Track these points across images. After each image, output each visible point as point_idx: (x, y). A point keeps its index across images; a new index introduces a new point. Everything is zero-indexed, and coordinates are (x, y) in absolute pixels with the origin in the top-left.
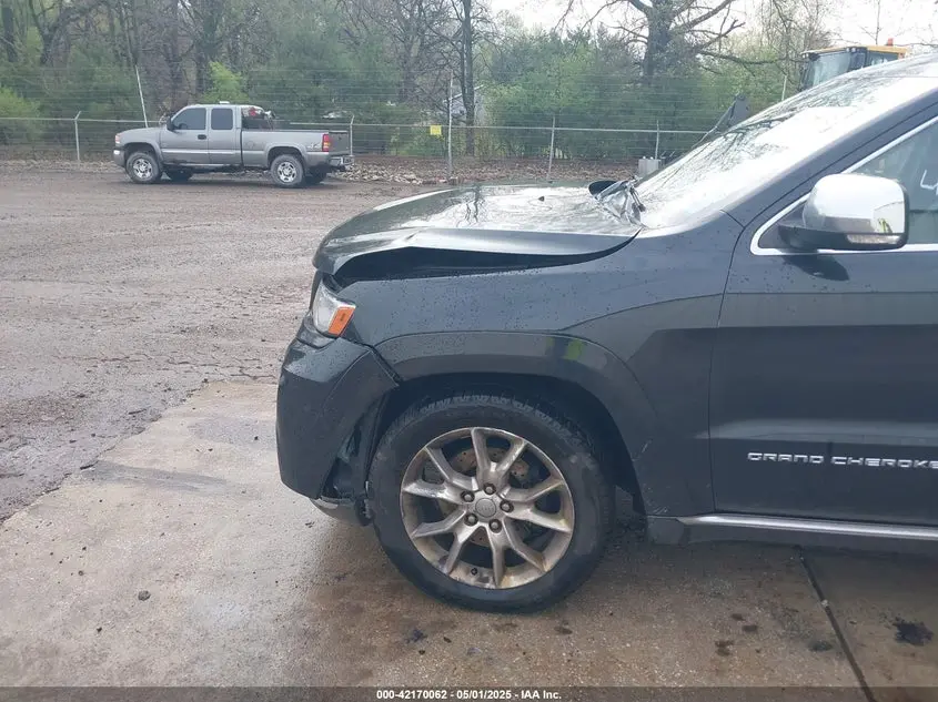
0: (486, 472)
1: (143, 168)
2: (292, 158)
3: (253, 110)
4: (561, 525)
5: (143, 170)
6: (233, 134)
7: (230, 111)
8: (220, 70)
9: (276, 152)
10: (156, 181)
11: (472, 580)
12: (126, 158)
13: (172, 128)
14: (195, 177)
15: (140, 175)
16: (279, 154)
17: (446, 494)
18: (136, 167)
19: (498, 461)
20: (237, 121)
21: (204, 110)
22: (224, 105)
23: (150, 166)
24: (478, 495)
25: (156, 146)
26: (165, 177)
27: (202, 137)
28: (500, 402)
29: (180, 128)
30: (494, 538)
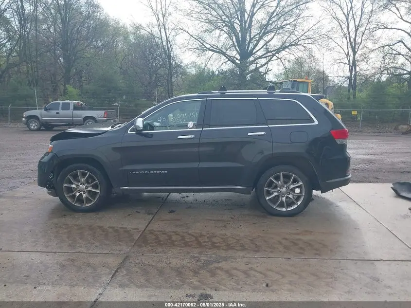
0: (81, 181)
1: (34, 125)
2: (92, 120)
3: (78, 103)
4: (98, 191)
5: (33, 126)
6: (69, 112)
7: (69, 103)
8: (70, 88)
9: (86, 118)
10: (39, 130)
11: (79, 206)
12: (27, 121)
13: (46, 110)
14: (55, 128)
15: (33, 127)
16: (87, 119)
17: (73, 186)
18: (31, 124)
19: (84, 178)
20: (72, 107)
21: (59, 103)
22: (67, 101)
23: (36, 124)
24: (80, 186)
25: (40, 117)
26: (43, 128)
27: (57, 113)
28: (83, 165)
29: (49, 110)
30: (84, 195)
